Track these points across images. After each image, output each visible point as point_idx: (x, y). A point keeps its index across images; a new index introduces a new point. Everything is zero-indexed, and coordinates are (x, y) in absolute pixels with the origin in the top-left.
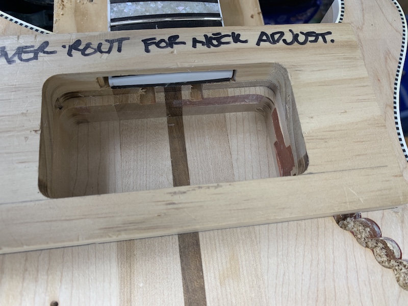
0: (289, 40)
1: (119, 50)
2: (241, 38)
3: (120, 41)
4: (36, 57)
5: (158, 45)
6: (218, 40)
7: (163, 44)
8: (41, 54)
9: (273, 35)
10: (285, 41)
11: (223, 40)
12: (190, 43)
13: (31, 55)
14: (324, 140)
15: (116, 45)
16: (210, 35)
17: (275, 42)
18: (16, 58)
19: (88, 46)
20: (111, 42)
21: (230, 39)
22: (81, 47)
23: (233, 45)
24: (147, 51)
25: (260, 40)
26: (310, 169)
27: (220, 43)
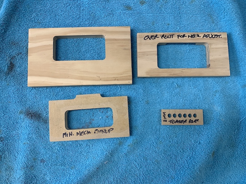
0: (210, 37)
1: (172, 38)
2: (199, 36)
3: (172, 35)
4: (155, 39)
5: (180, 37)
6: (194, 36)
7: (182, 37)
8: (156, 38)
9: (207, 35)
10: (209, 37)
11: (195, 36)
12: (188, 37)
13: (154, 38)
14: (214, 61)
15: (171, 36)
16: (192, 35)
17: (207, 37)
18: (151, 38)
19: (166, 36)
20: (170, 35)
21: (197, 36)
22: (164, 36)
23: (197, 37)
24: (178, 38)
25: (204, 36)
26: (210, 67)
27: (194, 37)
